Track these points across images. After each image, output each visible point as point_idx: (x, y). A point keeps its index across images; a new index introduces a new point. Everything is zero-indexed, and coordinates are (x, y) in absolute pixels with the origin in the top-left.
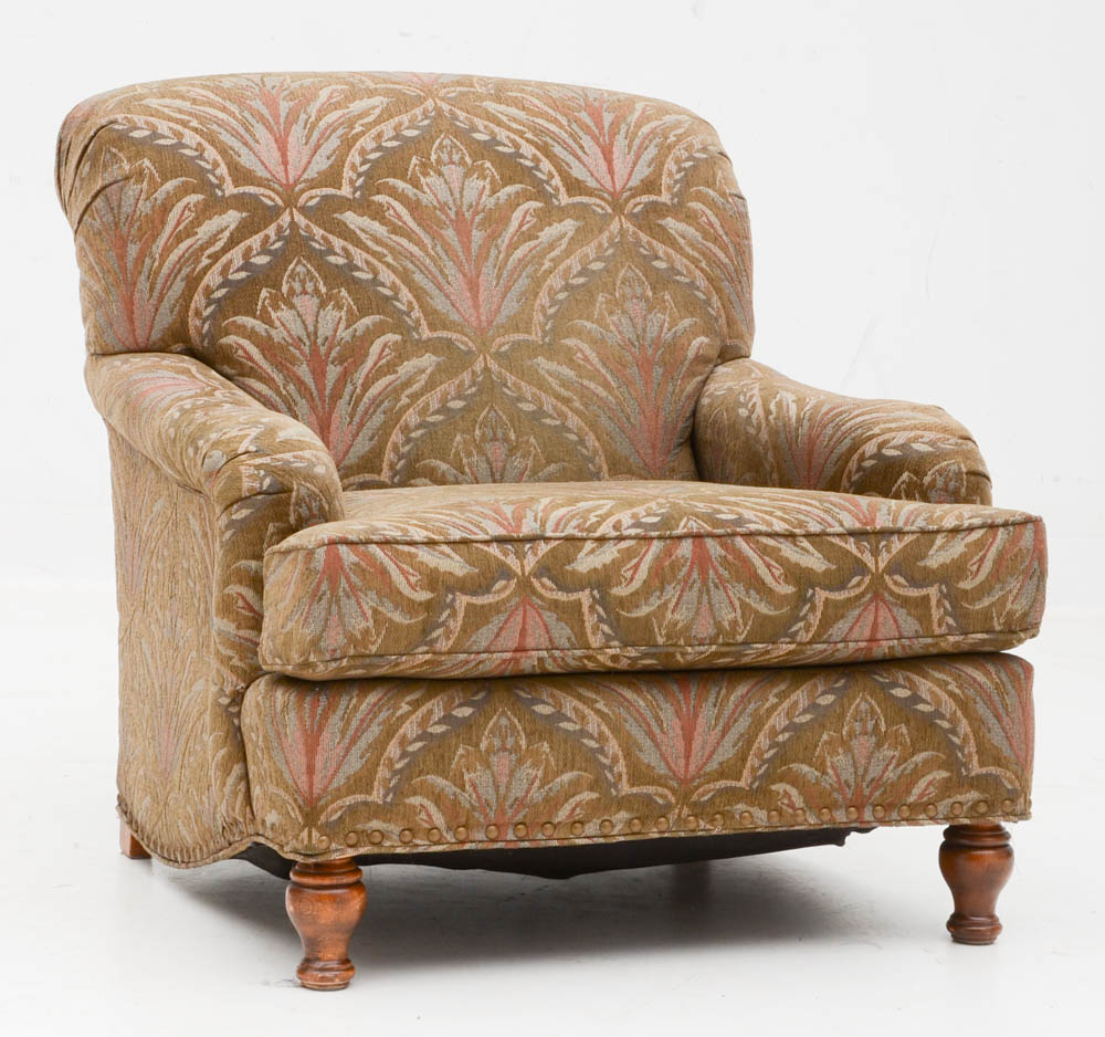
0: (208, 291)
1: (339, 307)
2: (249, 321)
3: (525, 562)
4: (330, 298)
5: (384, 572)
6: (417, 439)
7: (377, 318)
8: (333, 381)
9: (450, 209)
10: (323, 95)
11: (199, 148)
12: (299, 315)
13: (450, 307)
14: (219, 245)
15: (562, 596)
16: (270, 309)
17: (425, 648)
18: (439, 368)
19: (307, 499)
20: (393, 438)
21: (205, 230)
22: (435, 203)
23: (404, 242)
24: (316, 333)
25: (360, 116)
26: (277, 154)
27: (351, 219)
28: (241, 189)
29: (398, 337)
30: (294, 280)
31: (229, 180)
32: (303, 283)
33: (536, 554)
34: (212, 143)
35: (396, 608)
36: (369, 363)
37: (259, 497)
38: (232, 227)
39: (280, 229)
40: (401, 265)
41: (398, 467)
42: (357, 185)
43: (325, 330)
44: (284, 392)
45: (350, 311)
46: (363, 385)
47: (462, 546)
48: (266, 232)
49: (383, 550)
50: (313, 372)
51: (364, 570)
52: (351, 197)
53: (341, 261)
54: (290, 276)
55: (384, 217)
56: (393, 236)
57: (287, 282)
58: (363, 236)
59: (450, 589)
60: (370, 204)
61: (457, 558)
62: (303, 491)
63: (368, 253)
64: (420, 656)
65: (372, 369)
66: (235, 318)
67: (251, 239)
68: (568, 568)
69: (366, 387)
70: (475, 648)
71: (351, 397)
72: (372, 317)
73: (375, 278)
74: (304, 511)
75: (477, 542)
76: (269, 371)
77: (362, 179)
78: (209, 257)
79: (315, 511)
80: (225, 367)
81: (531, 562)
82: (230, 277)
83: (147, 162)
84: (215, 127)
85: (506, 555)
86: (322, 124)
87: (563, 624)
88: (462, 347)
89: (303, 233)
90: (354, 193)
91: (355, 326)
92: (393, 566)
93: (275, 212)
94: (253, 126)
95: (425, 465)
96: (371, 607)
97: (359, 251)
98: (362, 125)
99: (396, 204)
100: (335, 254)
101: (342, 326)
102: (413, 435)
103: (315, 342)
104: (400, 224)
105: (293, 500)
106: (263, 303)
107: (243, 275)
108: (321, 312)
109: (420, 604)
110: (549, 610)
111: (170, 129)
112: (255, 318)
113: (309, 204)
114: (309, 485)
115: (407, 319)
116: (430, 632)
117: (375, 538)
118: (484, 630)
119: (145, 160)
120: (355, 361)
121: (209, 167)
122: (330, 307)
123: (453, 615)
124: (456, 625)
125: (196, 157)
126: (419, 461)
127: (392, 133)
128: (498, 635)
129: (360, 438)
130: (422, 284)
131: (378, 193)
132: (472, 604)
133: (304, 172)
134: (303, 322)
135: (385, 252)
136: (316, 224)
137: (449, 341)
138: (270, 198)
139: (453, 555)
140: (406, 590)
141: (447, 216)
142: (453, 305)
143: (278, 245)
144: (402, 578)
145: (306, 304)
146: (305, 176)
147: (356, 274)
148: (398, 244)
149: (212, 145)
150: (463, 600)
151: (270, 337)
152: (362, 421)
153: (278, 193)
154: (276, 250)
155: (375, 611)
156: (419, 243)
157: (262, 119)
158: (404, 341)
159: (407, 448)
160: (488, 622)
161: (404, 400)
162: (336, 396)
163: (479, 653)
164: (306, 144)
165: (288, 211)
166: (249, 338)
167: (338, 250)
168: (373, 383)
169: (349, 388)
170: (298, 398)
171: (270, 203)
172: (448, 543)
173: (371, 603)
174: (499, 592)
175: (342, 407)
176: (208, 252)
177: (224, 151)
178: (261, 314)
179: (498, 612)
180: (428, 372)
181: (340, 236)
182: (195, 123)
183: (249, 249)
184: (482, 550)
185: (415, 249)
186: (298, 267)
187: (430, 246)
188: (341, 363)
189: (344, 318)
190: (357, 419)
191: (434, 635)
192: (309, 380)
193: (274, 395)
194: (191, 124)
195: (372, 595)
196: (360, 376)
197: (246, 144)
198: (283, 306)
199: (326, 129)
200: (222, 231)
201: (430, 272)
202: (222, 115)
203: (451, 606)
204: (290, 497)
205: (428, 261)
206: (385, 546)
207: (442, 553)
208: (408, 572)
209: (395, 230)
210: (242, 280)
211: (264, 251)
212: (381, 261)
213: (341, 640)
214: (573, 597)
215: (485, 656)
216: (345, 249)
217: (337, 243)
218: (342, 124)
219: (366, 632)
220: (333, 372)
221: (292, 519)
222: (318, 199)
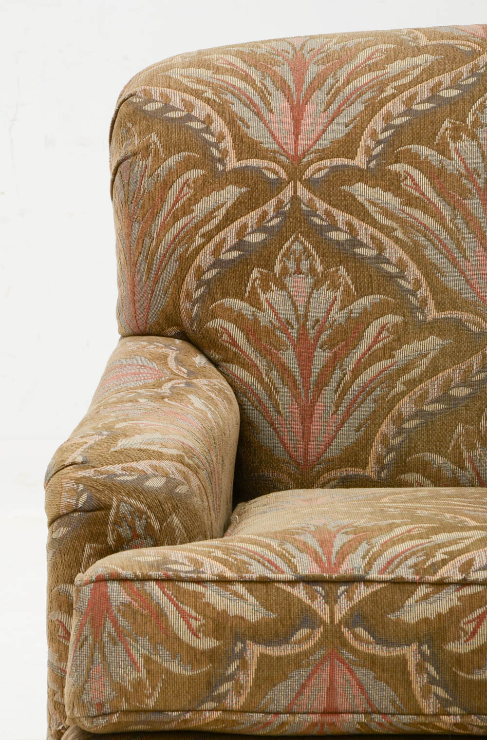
0: (200, 272)
1: (334, 286)
2: (236, 304)
3: (336, 608)
4: (325, 277)
5: (160, 615)
6: (410, 430)
7: (377, 298)
8: (320, 366)
9: (479, 176)
10: (362, 56)
11: (208, 120)
12: (290, 297)
13: (463, 284)
14: (215, 222)
15: (381, 651)
16: (259, 291)
17: (213, 705)
18: (443, 352)
19: (129, 518)
20: (383, 428)
21: (201, 208)
22: (462, 170)
23: (419, 214)
24: (306, 316)
25: (396, 78)
26: (289, 124)
27: (361, 191)
28: (244, 163)
29: (399, 319)
30: (288, 259)
31: (232, 153)
32: (298, 261)
33: (350, 599)
34: (221, 114)
35: (174, 657)
36: (363, 347)
37: (76, 515)
38: (229, 204)
39: (280, 204)
40: (412, 240)
41: (386, 461)
42: (374, 153)
43: (316, 312)
44: (266, 380)
45: (347, 291)
46: (353, 371)
47: (259, 586)
48: (265, 207)
49: (162, 589)
50: (299, 356)
51: (135, 612)
52: (365, 167)
53: (343, 237)
54: (284, 255)
55: (399, 187)
56: (407, 209)
57: (281, 261)
58: (371, 209)
59: (239, 637)
60: (385, 173)
61: (252, 599)
62: (124, 508)
63: (375, 227)
64: (207, 714)
65: (365, 353)
66: (223, 301)
67: (248, 216)
68: (391, 617)
69: (357, 373)
70: (272, 707)
71: (339, 384)
72: (372, 297)
73: (380, 254)
74: (125, 531)
75: (279, 582)
76: (253, 357)
77: (379, 148)
78: (203, 236)
79: (140, 531)
80: (212, 352)
81: (343, 607)
82: (222, 257)
83: (154, 137)
84: (229, 97)
85: (313, 598)
86: (349, 89)
87: (383, 684)
88: (474, 328)
89: (304, 208)
90: (368, 163)
91: (351, 307)
92: (172, 608)
93: (277, 186)
94: (270, 94)
95: (418, 458)
96: (142, 656)
97: (365, 225)
98: (395, 88)
99: (416, 173)
100: (338, 229)
101: (336, 307)
102: (406, 425)
103: (304, 326)
104: (417, 194)
105: (111, 518)
106: (253, 284)
107: (235, 254)
108: (315, 292)
109: (203, 652)
110: (363, 666)
111: (183, 100)
112: (242, 300)
113: (316, 176)
114: (133, 501)
115: (411, 298)
116: (217, 686)
117: (154, 574)
118: (281, 686)
119: (153, 134)
120: (347, 345)
121: (213, 140)
122: (325, 287)
123: (244, 666)
124: (248, 679)
125: (202, 130)
126: (410, 454)
127: (427, 94)
128: (300, 693)
129: (344, 429)
130: (433, 260)
131: (396, 162)
132: (267, 656)
133: (315, 142)
134: (294, 304)
135: (395, 225)
136: (320, 197)
137: (459, 323)
138: (272, 170)
139: (247, 595)
140: (186, 636)
141: (474, 183)
142: (467, 281)
143: (276, 221)
144: (182, 622)
145: (299, 285)
146: (317, 146)
147: (359, 251)
148: (411, 217)
149: (222, 116)
150: (255, 651)
151: (256, 320)
152: (348, 410)
153: (283, 166)
154: (272, 227)
155: (148, 660)
156: (437, 215)
157: (283, 86)
158: (405, 323)
159: (398, 440)
160: (287, 678)
161: (400, 387)
162: (321, 383)
163: (277, 713)
164: (325, 111)
165: (291, 185)
166: (235, 322)
167: (341, 225)
168: (365, 369)
169: (338, 374)
170: (280, 386)
171: (272, 176)
172: (244, 582)
173: (142, 651)
174: (299, 642)
175: (328, 395)
176: (202, 231)
177: (232, 122)
178: (249, 297)
179: (299, 666)
180: (430, 356)
181: (346, 209)
182: (209, 94)
183: (245, 226)
184: (284, 591)
185: (429, 222)
186: (295, 245)
187: (448, 218)
188: (331, 347)
189: (339, 298)
190: (343, 408)
191: (222, 689)
192: (294, 366)
193: (255, 383)
194: (205, 95)
195: (144, 641)
196: (350, 363)
197: (258, 114)
198: (273, 288)
199: (351, 94)
200: (219, 208)
201: (445, 246)
202: (240, 84)
203: (241, 656)
204: (107, 515)
205: (443, 235)
206: (166, 584)
207: (235, 593)
208: (191, 617)
209: (410, 201)
210: (234, 260)
211: (260, 228)
212: (388, 236)
213: (108, 692)
214: (396, 652)
215: (284, 717)
216: (349, 224)
217: (341, 217)
218: (373, 87)
219: (138, 684)
220: (321, 357)
221: (111, 540)
222: (326, 170)
